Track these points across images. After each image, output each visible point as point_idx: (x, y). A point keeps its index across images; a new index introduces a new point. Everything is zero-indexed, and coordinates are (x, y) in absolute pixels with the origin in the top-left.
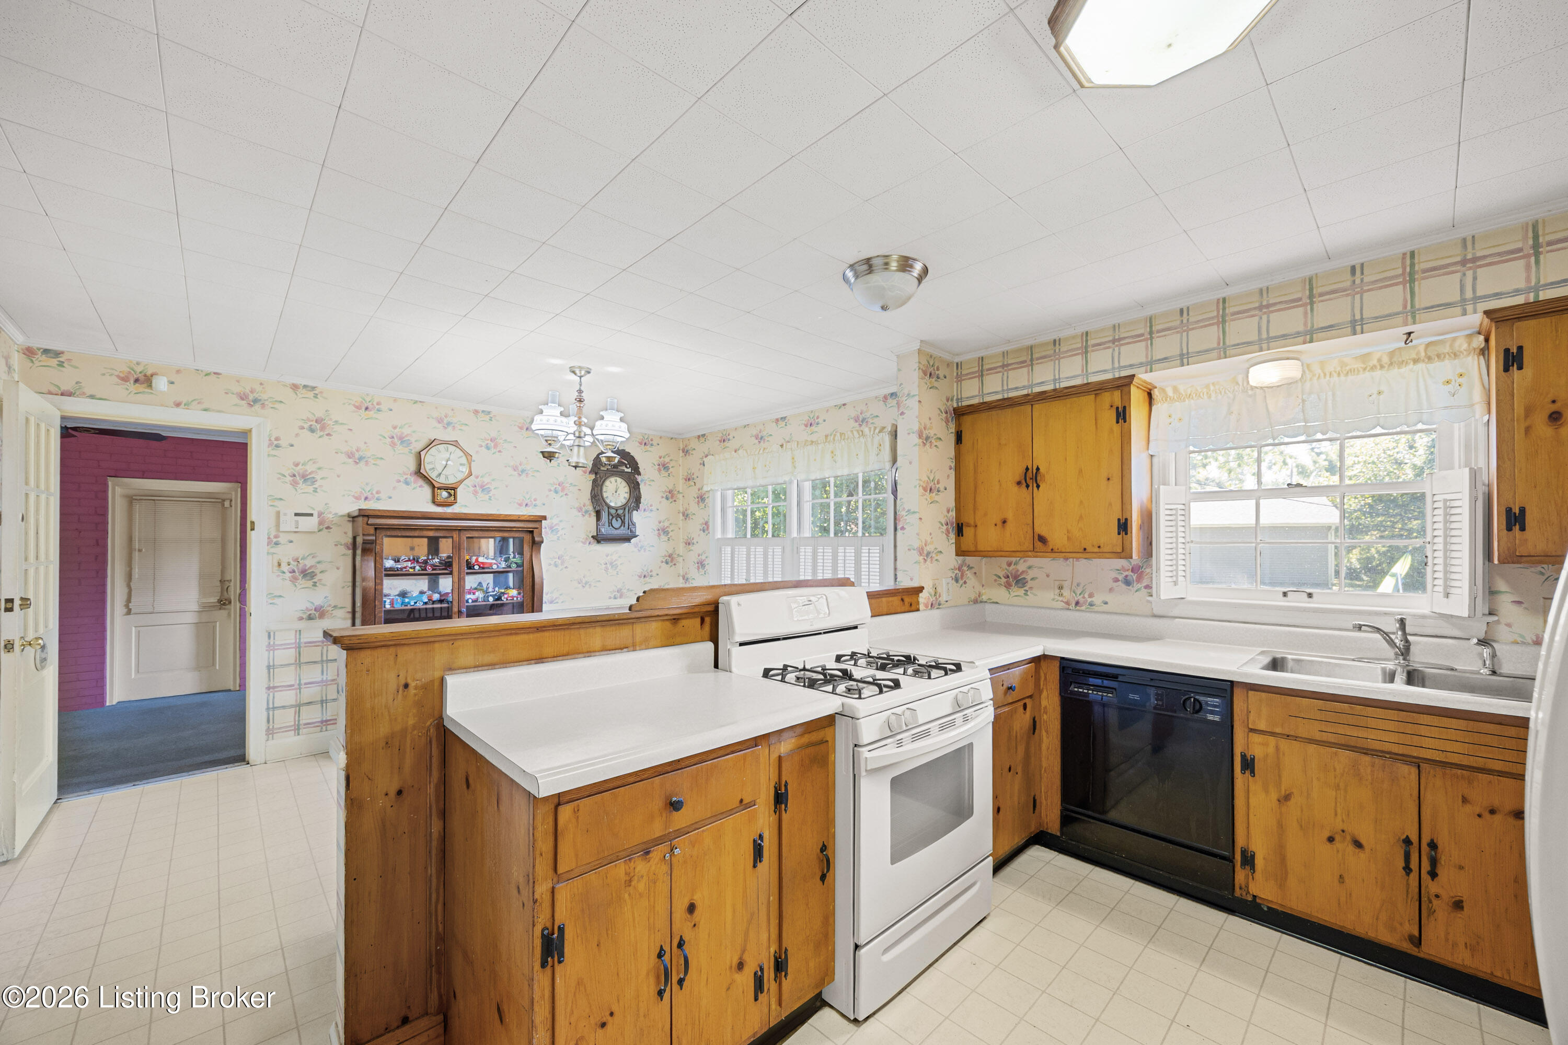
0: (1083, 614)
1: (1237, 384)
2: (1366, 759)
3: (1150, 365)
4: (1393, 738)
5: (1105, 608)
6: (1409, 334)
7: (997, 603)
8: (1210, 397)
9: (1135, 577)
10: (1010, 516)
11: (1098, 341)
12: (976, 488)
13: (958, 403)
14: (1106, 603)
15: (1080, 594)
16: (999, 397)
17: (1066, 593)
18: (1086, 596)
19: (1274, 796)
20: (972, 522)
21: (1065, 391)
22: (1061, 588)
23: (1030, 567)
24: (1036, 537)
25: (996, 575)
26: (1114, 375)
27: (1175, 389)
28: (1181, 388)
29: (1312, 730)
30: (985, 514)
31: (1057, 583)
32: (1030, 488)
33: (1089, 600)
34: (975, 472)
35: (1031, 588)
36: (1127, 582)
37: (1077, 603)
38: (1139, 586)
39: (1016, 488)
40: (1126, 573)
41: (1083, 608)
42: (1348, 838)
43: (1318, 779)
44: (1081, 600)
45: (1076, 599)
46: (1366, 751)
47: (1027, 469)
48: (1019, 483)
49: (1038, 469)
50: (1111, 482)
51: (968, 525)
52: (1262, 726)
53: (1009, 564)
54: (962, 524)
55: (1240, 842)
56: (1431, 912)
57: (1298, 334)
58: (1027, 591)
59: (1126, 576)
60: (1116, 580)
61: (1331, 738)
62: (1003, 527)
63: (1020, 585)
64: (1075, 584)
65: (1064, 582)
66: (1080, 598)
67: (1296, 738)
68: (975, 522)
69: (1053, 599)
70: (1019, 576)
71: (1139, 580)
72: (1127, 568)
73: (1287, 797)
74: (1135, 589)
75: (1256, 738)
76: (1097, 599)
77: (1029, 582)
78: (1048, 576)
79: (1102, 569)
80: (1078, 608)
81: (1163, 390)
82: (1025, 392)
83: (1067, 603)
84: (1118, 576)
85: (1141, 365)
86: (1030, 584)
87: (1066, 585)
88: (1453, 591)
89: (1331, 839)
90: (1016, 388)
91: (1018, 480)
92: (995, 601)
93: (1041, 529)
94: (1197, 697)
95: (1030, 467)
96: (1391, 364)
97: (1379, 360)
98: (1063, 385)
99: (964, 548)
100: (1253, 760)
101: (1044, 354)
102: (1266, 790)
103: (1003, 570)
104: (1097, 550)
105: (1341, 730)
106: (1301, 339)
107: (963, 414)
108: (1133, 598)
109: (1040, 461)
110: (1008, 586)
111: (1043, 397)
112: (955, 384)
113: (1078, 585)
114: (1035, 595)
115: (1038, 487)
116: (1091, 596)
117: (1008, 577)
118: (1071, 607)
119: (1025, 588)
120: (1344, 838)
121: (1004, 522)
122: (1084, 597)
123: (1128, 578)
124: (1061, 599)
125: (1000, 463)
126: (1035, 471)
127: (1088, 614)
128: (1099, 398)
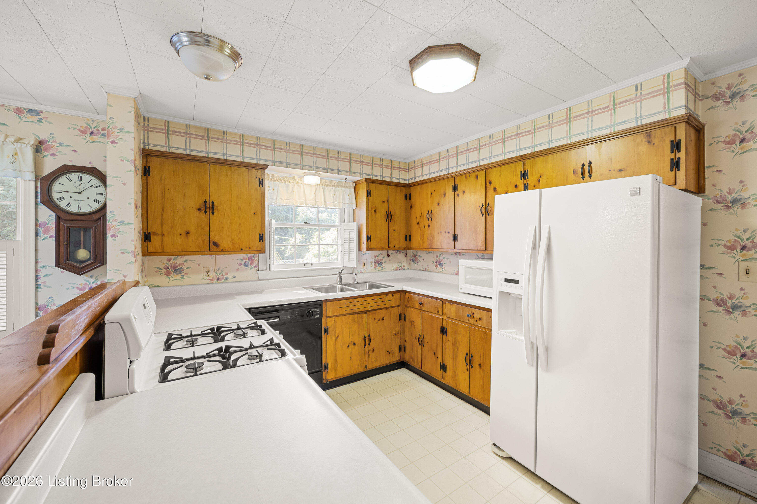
0: (224, 284)
1: (295, 180)
2: (356, 315)
3: (274, 163)
4: (361, 306)
5: (235, 280)
6: (346, 178)
7: (159, 286)
8: (285, 182)
9: (249, 263)
10: (192, 230)
11: (249, 142)
12: (163, 209)
13: (144, 146)
14: (235, 277)
15: (220, 274)
16: (184, 152)
17: (211, 274)
18: (224, 274)
19: (334, 339)
20: (159, 232)
21: (232, 162)
22: (207, 271)
23: (185, 261)
24: (212, 243)
25: (157, 268)
26: (257, 162)
27: (273, 175)
28: (275, 175)
29: (344, 311)
30: (172, 228)
31: (205, 269)
32: (208, 213)
33: (225, 276)
34: (163, 197)
35: (186, 274)
36: (246, 265)
37: (218, 279)
38: (252, 266)
39: (197, 212)
40: (245, 261)
41: (222, 281)
42: (352, 343)
43: (345, 327)
44: (221, 277)
45: (217, 277)
46: (355, 313)
47: (205, 202)
48: (199, 210)
49: (213, 203)
50: (256, 215)
51: (156, 234)
52: (330, 315)
53: (169, 260)
54: (150, 233)
55: (324, 362)
56: (369, 355)
57: (324, 169)
58: (184, 276)
59: (246, 262)
60: (240, 265)
61: (348, 312)
62: (187, 236)
63: (178, 272)
64: (217, 268)
65: (210, 268)
66: (220, 276)
67: (339, 315)
68: (162, 232)
69: (203, 279)
70: (177, 267)
71: (252, 264)
72: (246, 258)
73: (337, 338)
74: (250, 268)
75: (329, 320)
76: (230, 276)
77: (185, 270)
78: (199, 265)
79: (233, 259)
80: (218, 282)
81: (268, 175)
82: (203, 155)
83: (212, 280)
84: (241, 262)
85: (270, 161)
86: (185, 271)
87: (211, 269)
88: (350, 259)
89: (348, 346)
90: (197, 151)
91: (199, 208)
92: (157, 285)
93: (213, 238)
94: (311, 310)
95: (207, 201)
96: (337, 186)
97: (334, 184)
98: (229, 158)
99: (151, 249)
100: (328, 328)
101: (216, 136)
102: (332, 338)
103: (164, 264)
104: (248, 249)
105: (351, 308)
106: (325, 171)
107: (150, 155)
108: (250, 273)
109: (215, 198)
110: (168, 274)
111: (217, 162)
112: (142, 131)
113: (218, 269)
114: (190, 277)
115: (213, 213)
116: (226, 274)
117: (168, 268)
118: (214, 282)
119: (182, 274)
120: (351, 344)
121: (188, 233)
122: (222, 275)
123: (246, 263)
124: (208, 278)
125: (185, 195)
126: (211, 204)
127: (226, 284)
128: (250, 171)
